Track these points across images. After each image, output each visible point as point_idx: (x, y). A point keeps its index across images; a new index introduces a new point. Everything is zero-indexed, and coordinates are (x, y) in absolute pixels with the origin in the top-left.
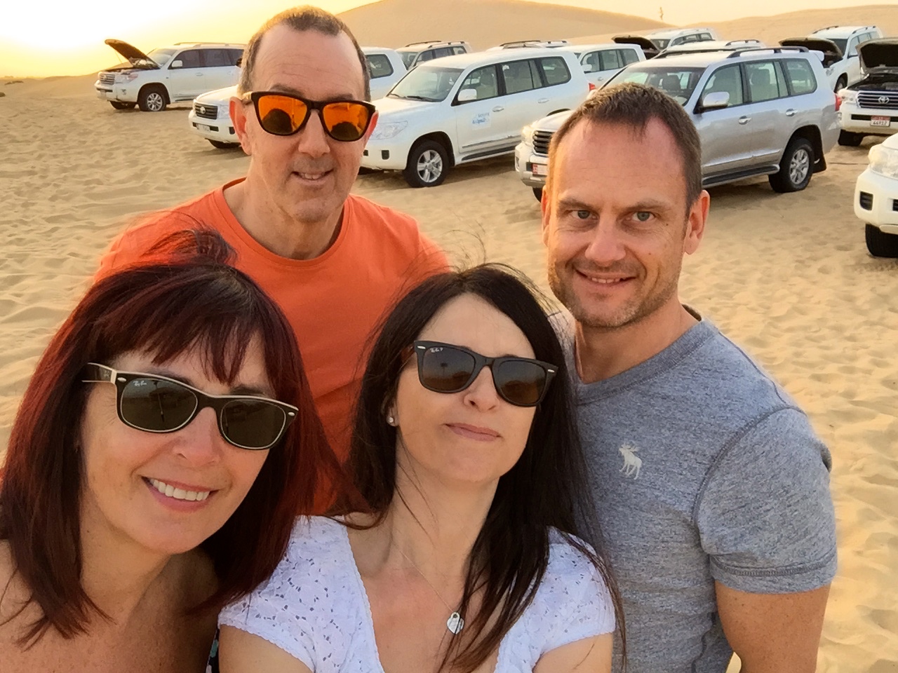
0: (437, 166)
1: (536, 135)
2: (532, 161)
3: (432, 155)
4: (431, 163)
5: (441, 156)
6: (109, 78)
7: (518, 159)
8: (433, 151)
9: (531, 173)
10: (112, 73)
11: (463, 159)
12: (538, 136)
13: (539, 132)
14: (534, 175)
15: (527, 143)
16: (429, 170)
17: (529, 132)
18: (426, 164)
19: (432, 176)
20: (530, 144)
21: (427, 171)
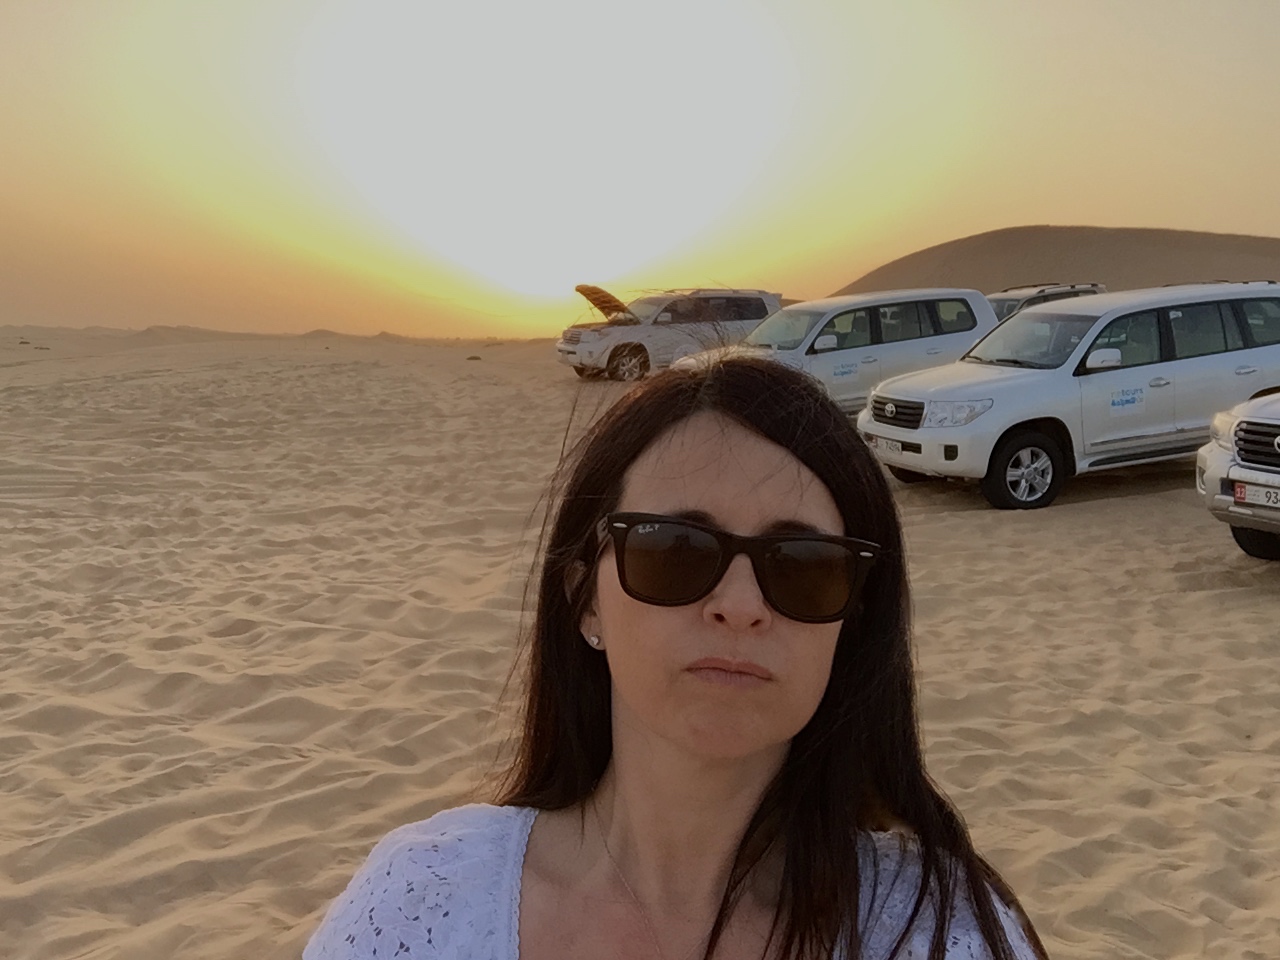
0: (1043, 473)
1: (1241, 430)
2: (1231, 476)
3: (1035, 456)
4: (1032, 469)
5: (1051, 459)
6: (574, 336)
7: (1203, 472)
8: (1036, 449)
9: (1232, 499)
10: (580, 330)
11: (1091, 465)
12: (1246, 431)
13: (1249, 423)
14: (1237, 503)
15: (1221, 442)
16: (1027, 481)
17: (1226, 423)
18: (1022, 470)
19: (1032, 490)
20: (1229, 445)
21: (1023, 482)
